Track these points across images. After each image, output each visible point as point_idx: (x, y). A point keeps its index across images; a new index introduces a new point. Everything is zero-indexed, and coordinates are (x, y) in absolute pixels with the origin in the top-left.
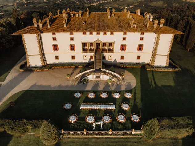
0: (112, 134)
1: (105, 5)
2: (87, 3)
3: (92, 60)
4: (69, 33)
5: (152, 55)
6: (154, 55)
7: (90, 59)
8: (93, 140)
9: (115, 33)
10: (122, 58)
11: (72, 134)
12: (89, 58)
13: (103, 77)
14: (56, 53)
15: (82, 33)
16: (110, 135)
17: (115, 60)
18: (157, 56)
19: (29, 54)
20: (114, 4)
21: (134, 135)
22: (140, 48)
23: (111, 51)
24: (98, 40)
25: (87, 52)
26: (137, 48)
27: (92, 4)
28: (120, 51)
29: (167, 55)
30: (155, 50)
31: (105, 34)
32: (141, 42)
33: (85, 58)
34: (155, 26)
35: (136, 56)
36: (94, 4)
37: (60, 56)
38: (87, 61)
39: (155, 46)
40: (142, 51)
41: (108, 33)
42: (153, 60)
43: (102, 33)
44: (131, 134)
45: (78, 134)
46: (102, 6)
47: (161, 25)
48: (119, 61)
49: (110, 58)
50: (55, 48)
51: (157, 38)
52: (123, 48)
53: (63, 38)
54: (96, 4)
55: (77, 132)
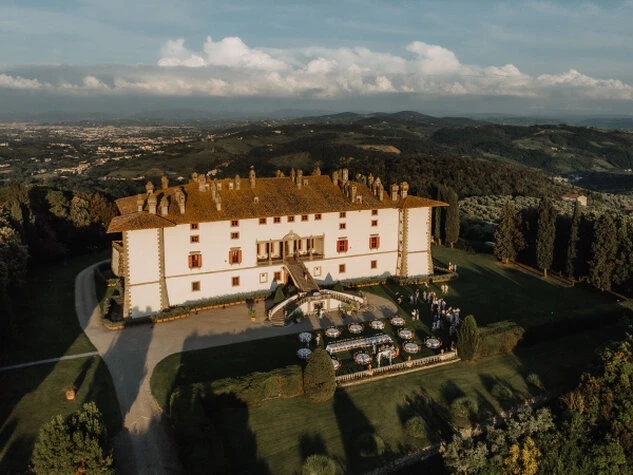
0: (412, 368)
1: (117, 173)
2: (44, 168)
3: (279, 282)
4: (229, 222)
5: (399, 255)
6: (402, 254)
7: (275, 280)
8: (389, 381)
9: (323, 215)
10: (342, 268)
11: (351, 380)
12: (271, 277)
13: (328, 305)
14: (196, 275)
15: (257, 220)
16: (408, 368)
17: (329, 276)
18: (409, 255)
19: (132, 282)
20: (149, 167)
21: (445, 361)
22: (374, 242)
23: (319, 256)
24: (291, 233)
25: (268, 265)
26: (367, 243)
27: (63, 170)
28: (337, 255)
29: (428, 251)
30: (402, 243)
31: (305, 218)
32: (374, 230)
33: (263, 279)
34: (395, 197)
35: (368, 261)
36: (72, 170)
37: (203, 280)
38: (267, 286)
39: (401, 236)
40: (379, 250)
41: (311, 217)
42: (403, 266)
43: (298, 218)
44: (440, 361)
45: (358, 378)
46: (106, 174)
47: (405, 194)
48: (337, 277)
49: (317, 272)
50: (195, 262)
51: (402, 219)
52: (342, 246)
53: (215, 235)
54: (80, 169)
55: (357, 374)
